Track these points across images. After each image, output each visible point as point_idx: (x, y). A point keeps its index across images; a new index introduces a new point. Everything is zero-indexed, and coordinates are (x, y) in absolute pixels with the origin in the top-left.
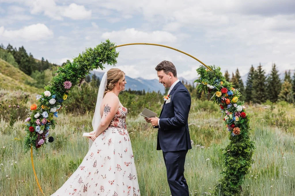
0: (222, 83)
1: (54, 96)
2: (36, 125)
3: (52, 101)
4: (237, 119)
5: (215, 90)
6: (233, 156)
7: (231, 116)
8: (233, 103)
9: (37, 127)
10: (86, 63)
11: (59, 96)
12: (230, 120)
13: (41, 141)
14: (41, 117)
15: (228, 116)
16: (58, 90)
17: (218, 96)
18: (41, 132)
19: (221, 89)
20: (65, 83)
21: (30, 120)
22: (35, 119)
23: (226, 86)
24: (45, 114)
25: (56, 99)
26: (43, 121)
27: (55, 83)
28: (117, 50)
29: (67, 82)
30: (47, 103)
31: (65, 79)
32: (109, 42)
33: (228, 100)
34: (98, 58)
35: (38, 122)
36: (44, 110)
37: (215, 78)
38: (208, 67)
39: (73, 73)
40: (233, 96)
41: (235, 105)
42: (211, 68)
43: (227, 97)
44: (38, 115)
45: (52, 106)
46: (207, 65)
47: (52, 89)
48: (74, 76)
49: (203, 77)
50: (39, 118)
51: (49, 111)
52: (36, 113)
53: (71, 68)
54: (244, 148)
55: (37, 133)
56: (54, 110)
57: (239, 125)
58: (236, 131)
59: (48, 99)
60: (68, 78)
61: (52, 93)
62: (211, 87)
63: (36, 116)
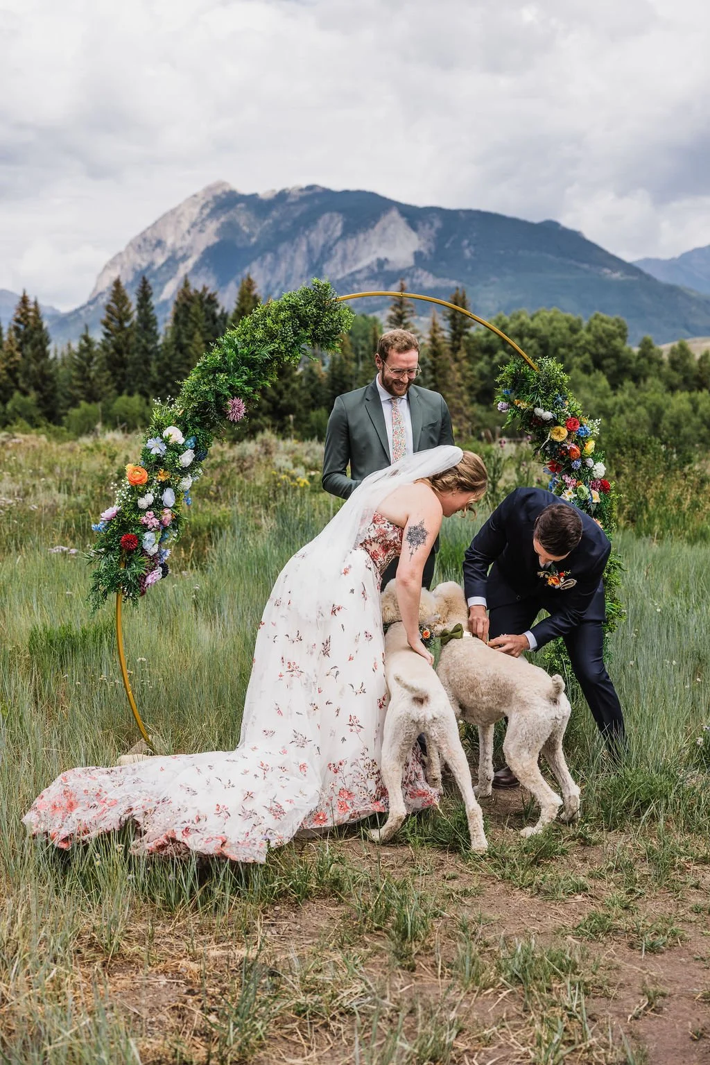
0: (568, 405)
1: (192, 442)
2: (145, 528)
3: (187, 458)
4: (596, 497)
5: (555, 422)
7: (585, 489)
8: (585, 458)
9: (148, 536)
13: (154, 577)
14: (158, 505)
16: (205, 423)
17: (559, 439)
18: (154, 550)
19: (566, 420)
20: (230, 403)
21: (119, 513)
22: (137, 509)
24: (168, 497)
25: (196, 450)
26: (166, 516)
27: (203, 404)
29: (236, 401)
30: (175, 463)
31: (235, 392)
33: (578, 450)
35: (149, 519)
36: (164, 485)
39: (248, 374)
40: (587, 439)
41: (590, 462)
43: (576, 442)
44: (148, 499)
45: (184, 472)
47: (189, 420)
50: (150, 508)
51: (176, 487)
52: (142, 495)
55: (144, 552)
56: (187, 483)
59: (177, 450)
61: (185, 432)
62: (548, 415)
63: (144, 502)
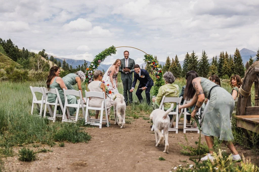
0: (153, 60)
1: (95, 65)
2: (88, 75)
3: (94, 67)
4: (158, 73)
6: (157, 86)
7: (156, 72)
8: (157, 68)
9: (89, 76)
10: (105, 53)
11: (96, 65)
12: (156, 73)
13: (90, 81)
14: (90, 73)
15: (155, 72)
16: (96, 63)
17: (152, 65)
18: (90, 78)
19: (152, 62)
20: (98, 60)
21: (86, 74)
22: (88, 73)
23: (154, 62)
24: (91, 72)
25: (95, 66)
26: (91, 74)
27: (95, 61)
28: (116, 49)
29: (99, 60)
30: (92, 68)
31: (99, 59)
32: (113, 46)
33: (155, 67)
34: (110, 52)
35: (89, 74)
36: (91, 70)
37: (150, 59)
38: (148, 55)
39: (101, 57)
40: (157, 65)
41: (158, 68)
42: (149, 55)
43: (155, 65)
44: (89, 72)
45: (94, 69)
46: (148, 54)
47: (94, 63)
48: (101, 58)
49: (146, 58)
50: (89, 73)
51: (93, 70)
52: (88, 71)
53: (100, 55)
54: (161, 83)
55: (89, 78)
57: (159, 75)
58: (158, 77)
59: (92, 66)
60: (100, 59)
61: (94, 64)
62: (149, 62)
63: (88, 72)
